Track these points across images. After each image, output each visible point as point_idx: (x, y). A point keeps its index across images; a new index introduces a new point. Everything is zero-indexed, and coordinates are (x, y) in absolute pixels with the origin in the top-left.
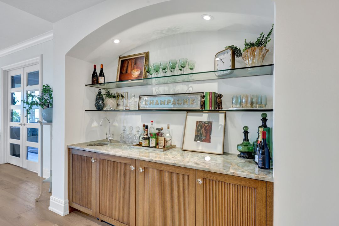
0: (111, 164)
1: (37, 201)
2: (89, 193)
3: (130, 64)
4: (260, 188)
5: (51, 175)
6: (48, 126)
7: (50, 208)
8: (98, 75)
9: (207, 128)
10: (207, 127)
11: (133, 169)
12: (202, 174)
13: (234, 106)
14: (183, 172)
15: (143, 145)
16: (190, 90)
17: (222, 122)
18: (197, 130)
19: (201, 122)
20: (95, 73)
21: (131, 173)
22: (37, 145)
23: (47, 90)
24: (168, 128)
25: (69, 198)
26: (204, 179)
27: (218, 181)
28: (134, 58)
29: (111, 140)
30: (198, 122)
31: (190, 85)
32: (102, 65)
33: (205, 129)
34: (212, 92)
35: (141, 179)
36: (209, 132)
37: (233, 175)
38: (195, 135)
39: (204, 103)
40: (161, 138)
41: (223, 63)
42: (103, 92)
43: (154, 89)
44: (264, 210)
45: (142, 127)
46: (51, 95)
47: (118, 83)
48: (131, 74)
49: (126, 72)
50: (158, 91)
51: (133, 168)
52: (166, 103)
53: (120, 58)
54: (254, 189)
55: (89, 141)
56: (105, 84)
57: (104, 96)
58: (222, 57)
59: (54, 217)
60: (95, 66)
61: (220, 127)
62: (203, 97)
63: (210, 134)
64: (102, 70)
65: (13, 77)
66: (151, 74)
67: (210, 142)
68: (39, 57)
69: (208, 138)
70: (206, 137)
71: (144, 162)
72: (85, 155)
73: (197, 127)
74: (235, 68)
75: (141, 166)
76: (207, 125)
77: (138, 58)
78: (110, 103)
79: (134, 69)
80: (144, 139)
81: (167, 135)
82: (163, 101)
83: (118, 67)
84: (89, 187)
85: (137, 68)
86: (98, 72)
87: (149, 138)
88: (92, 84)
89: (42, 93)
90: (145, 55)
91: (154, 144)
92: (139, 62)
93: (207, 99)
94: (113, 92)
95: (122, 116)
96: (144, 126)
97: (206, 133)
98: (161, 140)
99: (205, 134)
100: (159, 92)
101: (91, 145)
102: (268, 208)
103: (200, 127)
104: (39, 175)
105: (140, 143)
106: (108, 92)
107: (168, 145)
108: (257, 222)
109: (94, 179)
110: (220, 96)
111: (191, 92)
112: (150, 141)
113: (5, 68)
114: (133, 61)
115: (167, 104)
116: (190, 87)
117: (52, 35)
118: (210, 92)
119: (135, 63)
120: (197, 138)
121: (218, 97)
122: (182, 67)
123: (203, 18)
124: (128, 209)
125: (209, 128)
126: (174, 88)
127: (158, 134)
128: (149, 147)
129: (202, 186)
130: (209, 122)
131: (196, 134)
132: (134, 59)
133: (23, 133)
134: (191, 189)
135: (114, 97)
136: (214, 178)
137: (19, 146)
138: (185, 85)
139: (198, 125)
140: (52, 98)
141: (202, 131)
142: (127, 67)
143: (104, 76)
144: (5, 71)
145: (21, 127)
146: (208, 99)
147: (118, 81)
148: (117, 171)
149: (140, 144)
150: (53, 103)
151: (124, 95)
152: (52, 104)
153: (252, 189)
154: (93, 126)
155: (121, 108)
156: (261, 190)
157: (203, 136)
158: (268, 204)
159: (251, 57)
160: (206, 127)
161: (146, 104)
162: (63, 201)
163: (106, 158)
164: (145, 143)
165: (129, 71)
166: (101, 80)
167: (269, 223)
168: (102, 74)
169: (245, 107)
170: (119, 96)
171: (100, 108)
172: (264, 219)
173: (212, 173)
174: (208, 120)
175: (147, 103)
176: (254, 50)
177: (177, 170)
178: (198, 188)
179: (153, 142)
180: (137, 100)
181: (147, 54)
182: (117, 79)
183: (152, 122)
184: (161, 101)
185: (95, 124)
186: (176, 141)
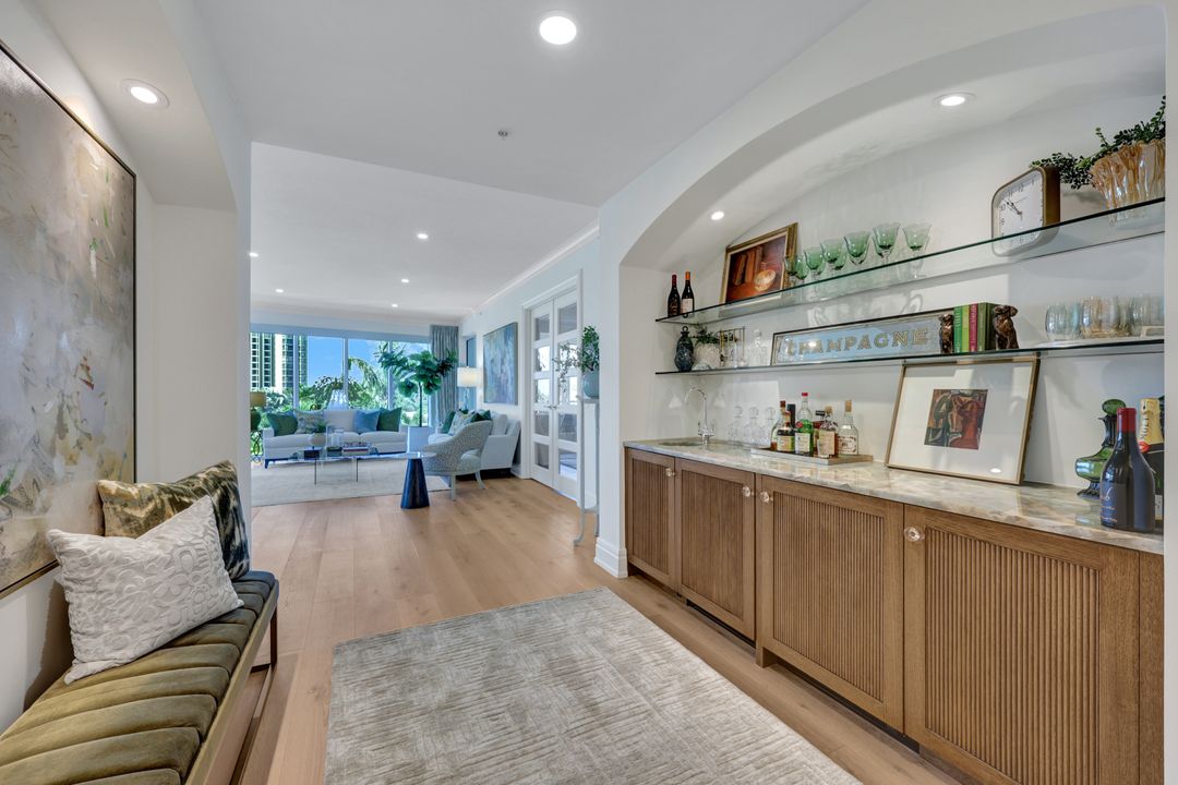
0: (704, 482)
1: (576, 544)
2: (662, 541)
3: (751, 260)
4: (1115, 569)
5: (598, 503)
6: (593, 406)
7: (597, 560)
8: (681, 296)
9: (968, 409)
10: (970, 406)
11: (748, 495)
12: (921, 517)
13: (1053, 337)
14: (870, 509)
15: (779, 448)
16: (914, 307)
17: (1021, 390)
18: (935, 414)
19: (949, 391)
20: (674, 291)
21: (745, 503)
22: (574, 446)
23: (590, 338)
24: (848, 409)
25: (627, 546)
26: (927, 531)
27: (968, 538)
28: (761, 245)
29: (708, 437)
30: (937, 393)
31: (913, 293)
32: (688, 274)
33: (959, 413)
34: (977, 305)
35: (766, 517)
36: (974, 419)
37: (1017, 523)
38: (929, 429)
39: (952, 337)
40: (826, 433)
41: (1019, 213)
42: (693, 332)
43: (810, 313)
44: (1130, 637)
45: (777, 408)
46: (596, 345)
47: (723, 308)
48: (752, 284)
49: (743, 281)
50: (821, 317)
51: (748, 493)
52: (843, 346)
53: (728, 250)
54: (1091, 571)
55: (664, 437)
56: (696, 313)
57: (694, 341)
58: (1015, 197)
59: (602, 578)
60: (674, 277)
61: (1015, 404)
62: (951, 320)
63: (979, 425)
64: (688, 284)
65: (537, 320)
66: (803, 278)
67: (977, 448)
68: (576, 277)
69: (969, 435)
70: (963, 432)
71: (773, 480)
72: (655, 460)
73: (935, 407)
74: (1062, 221)
75: (767, 489)
76: (970, 399)
77: (770, 242)
78: (707, 355)
79: (760, 270)
80: (782, 433)
81: (845, 427)
82: (835, 341)
83: (724, 273)
84: (662, 528)
85: (768, 267)
86: (681, 289)
87: (792, 434)
88: (669, 317)
89: (583, 344)
90: (786, 233)
91: (807, 448)
92: (772, 254)
93: (964, 324)
94: (713, 330)
95: (735, 385)
96: (783, 404)
97: (965, 422)
98: (826, 441)
99: (960, 427)
100: (824, 320)
101: (666, 444)
102: (1146, 634)
103: (944, 407)
104: (579, 504)
105: (772, 444)
106: (703, 332)
107: (848, 450)
108: (1104, 669)
109: (671, 512)
110: (1008, 312)
111: (917, 311)
112: (796, 438)
113: (527, 304)
114: (759, 252)
115: (847, 349)
116: (914, 298)
117: (598, 228)
118: (970, 306)
119: (764, 257)
120: (933, 437)
121: (1000, 317)
122: (881, 246)
123: (939, 105)
124: (740, 582)
125: (975, 411)
126: (867, 304)
127: (817, 425)
128: (793, 453)
129: (922, 547)
130: (975, 391)
131: (931, 425)
132: (761, 248)
133: (554, 424)
134: (891, 552)
135: (715, 341)
136: (957, 528)
137: (546, 447)
138: (899, 292)
139: (938, 401)
140: (597, 352)
141: (952, 416)
142: (745, 268)
143: (692, 297)
144: (527, 310)
145: (550, 412)
146: (966, 325)
147: (724, 302)
148: (716, 498)
149: (773, 448)
150: (601, 362)
151: (737, 335)
152: (598, 365)
153: (1085, 569)
154: (671, 406)
155: (730, 364)
156: (1119, 577)
157: (952, 430)
158: (1146, 621)
159: (1122, 180)
160: (964, 406)
161: (790, 353)
162: (617, 550)
163: (693, 468)
164: (782, 443)
165: (748, 279)
166: (687, 305)
167: (1148, 678)
168: (688, 294)
169: (1090, 337)
170: (726, 338)
171: (684, 366)
172: (1130, 664)
173: (951, 515)
174: (972, 384)
175: (792, 350)
176: (1133, 155)
177: (852, 503)
178: (910, 552)
179: (803, 441)
180: (768, 344)
181: (793, 230)
182: (721, 299)
183: (805, 394)
184: (830, 342)
185: (675, 403)
186: (871, 445)
